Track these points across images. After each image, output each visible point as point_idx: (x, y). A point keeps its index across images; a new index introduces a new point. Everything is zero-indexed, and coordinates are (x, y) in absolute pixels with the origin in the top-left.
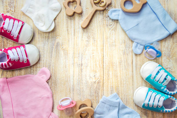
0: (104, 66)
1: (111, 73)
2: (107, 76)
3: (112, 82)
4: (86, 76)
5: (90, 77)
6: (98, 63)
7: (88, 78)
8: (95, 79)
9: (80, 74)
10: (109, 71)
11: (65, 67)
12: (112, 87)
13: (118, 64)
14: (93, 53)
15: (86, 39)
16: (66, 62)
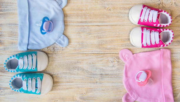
0: (103, 53)
1: (109, 47)
2: (112, 50)
3: (118, 45)
4: (112, 70)
5: (113, 66)
6: (99, 59)
7: (114, 69)
8: (115, 61)
9: (110, 76)
10: (107, 48)
11: (104, 90)
12: (122, 45)
13: (100, 40)
14: (90, 64)
15: (76, 70)
16: (98, 90)
